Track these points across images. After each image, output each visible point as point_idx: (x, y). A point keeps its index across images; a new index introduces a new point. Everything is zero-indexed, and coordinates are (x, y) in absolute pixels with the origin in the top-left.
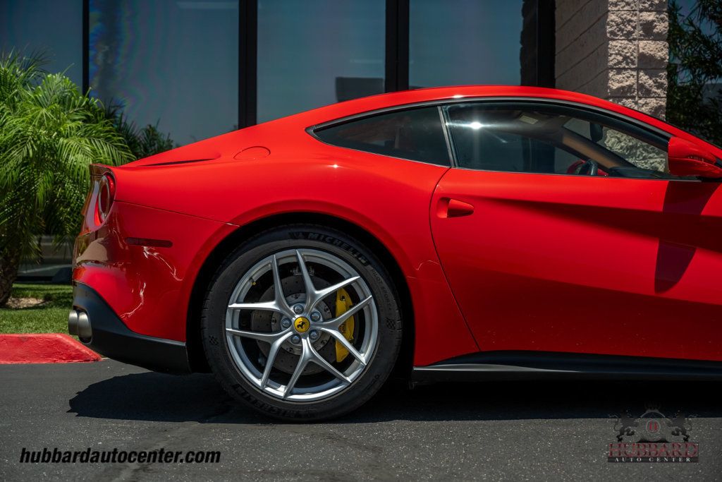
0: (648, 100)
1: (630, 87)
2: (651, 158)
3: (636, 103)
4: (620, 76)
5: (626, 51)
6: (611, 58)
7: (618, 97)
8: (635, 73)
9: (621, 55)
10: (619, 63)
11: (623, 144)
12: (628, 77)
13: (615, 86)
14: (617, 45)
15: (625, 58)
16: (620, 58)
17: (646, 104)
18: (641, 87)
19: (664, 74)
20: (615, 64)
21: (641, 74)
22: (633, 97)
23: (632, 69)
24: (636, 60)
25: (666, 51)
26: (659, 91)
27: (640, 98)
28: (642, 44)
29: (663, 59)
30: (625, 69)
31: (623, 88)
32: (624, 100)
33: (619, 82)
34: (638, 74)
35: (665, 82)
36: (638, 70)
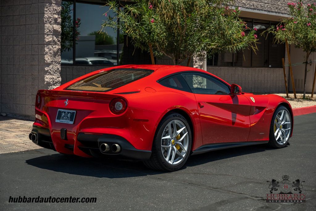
0: (56, 46)
1: (51, 41)
2: (57, 65)
3: (52, 47)
4: (48, 37)
5: (50, 28)
6: (45, 30)
7: (48, 44)
8: (52, 36)
9: (48, 29)
10: (48, 32)
11: (49, 60)
12: (50, 38)
13: (47, 40)
14: (47, 25)
15: (50, 31)
16: (48, 30)
17: (55, 47)
18: (54, 41)
19: (60, 37)
20: (47, 33)
21: (54, 36)
22: (51, 45)
23: (51, 35)
24: (52, 31)
25: (60, 29)
26: (59, 43)
27: (54, 45)
28: (54, 26)
29: (60, 32)
30: (49, 34)
31: (49, 41)
32: (49, 46)
33: (48, 39)
34: (53, 36)
35: (60, 39)
36: (53, 35)
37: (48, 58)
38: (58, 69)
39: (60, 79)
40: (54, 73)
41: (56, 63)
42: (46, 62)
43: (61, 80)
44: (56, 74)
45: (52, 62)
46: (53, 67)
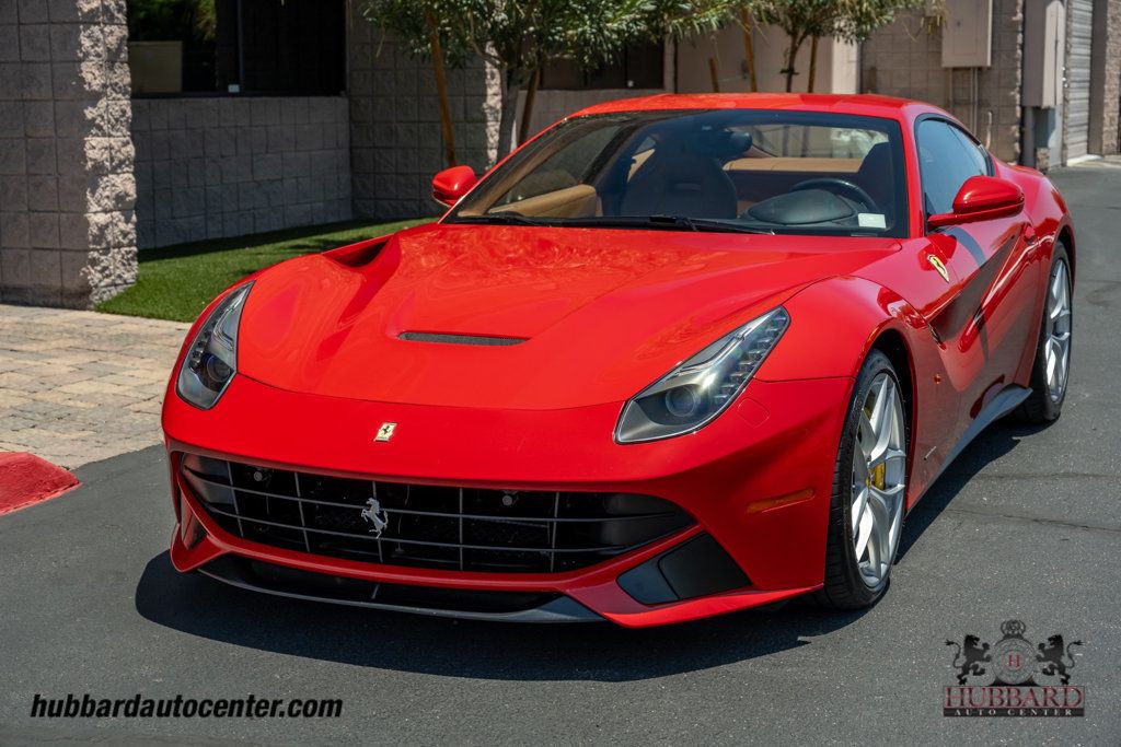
37: (92, 75)
38: (124, 112)
39: (131, 149)
40: (113, 127)
41: (117, 93)
42: (86, 87)
43: (133, 154)
44: (117, 131)
45: (104, 86)
46: (108, 105)
